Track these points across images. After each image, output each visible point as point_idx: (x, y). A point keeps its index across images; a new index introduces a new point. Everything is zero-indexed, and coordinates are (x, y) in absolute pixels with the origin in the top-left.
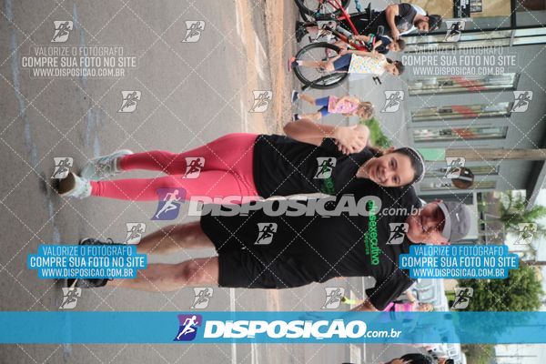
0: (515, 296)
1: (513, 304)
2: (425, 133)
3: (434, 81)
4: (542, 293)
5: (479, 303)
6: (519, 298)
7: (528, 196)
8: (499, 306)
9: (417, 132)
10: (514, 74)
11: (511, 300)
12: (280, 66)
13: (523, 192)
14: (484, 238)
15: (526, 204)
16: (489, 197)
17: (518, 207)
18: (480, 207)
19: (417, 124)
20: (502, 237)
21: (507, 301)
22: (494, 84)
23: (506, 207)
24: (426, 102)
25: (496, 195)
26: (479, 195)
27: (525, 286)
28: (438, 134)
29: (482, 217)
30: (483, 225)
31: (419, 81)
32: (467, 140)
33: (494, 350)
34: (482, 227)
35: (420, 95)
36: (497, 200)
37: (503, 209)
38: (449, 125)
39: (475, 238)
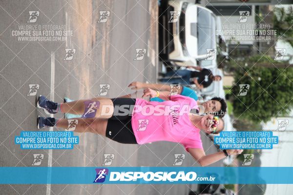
0: (280, 92)
1: (278, 98)
5: (250, 97)
6: (284, 94)
8: (266, 100)
11: (276, 95)
16: (264, 9)
17: (288, 20)
18: (257, 18)
20: (273, 44)
21: (274, 95)
23: (279, 19)
25: (271, 8)
26: (257, 8)
27: (289, 85)
36: (272, 13)
37: (276, 20)
39: (251, 43)
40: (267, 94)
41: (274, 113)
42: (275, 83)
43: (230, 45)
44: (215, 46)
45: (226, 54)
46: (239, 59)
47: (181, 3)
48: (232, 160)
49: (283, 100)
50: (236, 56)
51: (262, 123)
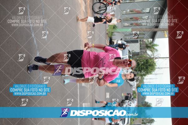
1: (148, 69)
2: (126, 24)
3: (128, 11)
4: (156, 66)
6: (150, 67)
7: (153, 40)
9: (124, 24)
10: (149, 9)
11: (148, 68)
12: (89, 8)
13: (151, 40)
14: (141, 51)
15: (152, 42)
16: (143, 41)
17: (150, 44)
18: (140, 43)
19: (124, 22)
20: (146, 51)
21: (147, 68)
22: (144, 11)
23: (147, 44)
24: (127, 16)
25: (144, 40)
26: (140, 40)
27: (152, 64)
28: (129, 25)
29: (141, 46)
30: (141, 48)
31: (124, 11)
32: (137, 26)
33: (143, 81)
34: (141, 49)
35: (125, 14)
36: (145, 42)
37: (146, 44)
38: (133, 22)
39: (139, 51)
40: (145, 68)
41: (147, 73)
42: (147, 64)
43: (132, 53)
44: (128, 53)
45: (131, 55)
46: (135, 57)
47: (116, 40)
48: (135, 89)
49: (150, 69)
50: (134, 56)
51: (144, 76)
